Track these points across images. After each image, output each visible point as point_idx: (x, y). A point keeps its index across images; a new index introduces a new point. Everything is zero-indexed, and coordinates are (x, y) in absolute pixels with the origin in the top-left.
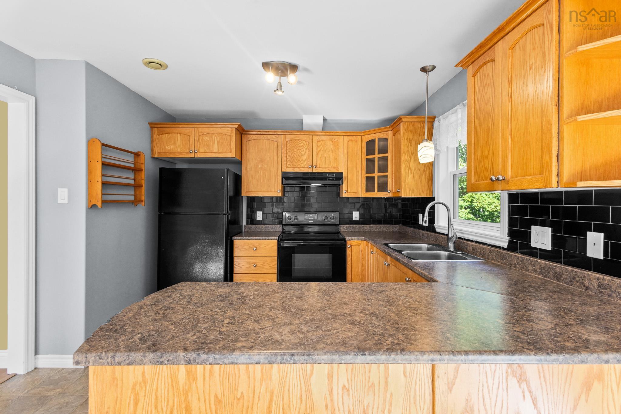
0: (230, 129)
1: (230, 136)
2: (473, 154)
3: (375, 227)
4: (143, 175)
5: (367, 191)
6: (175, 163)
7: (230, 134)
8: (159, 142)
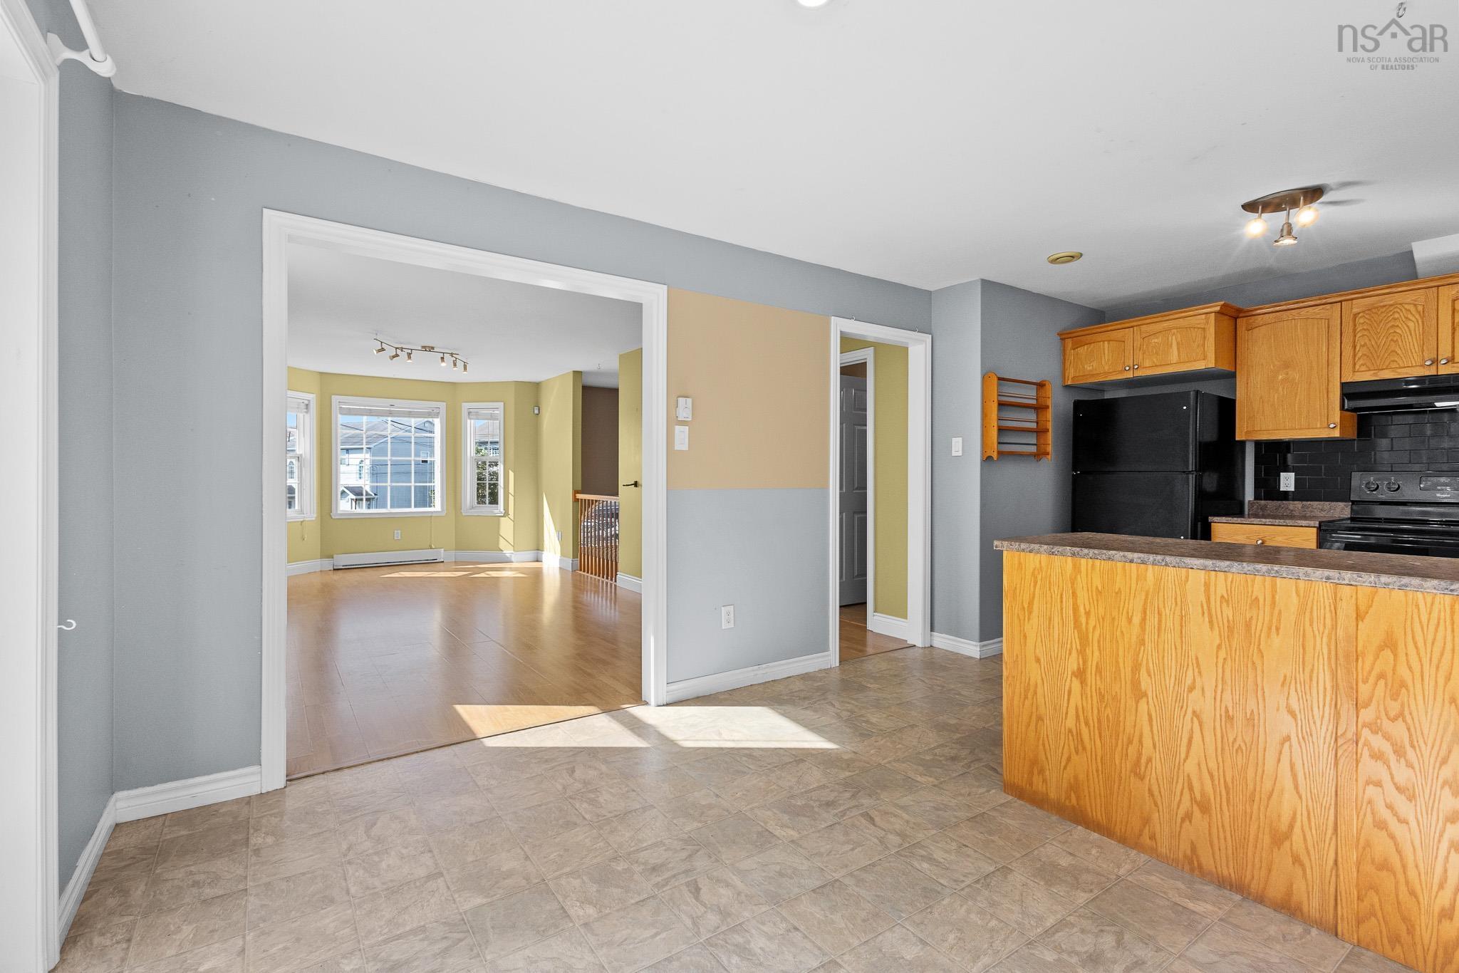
0: (1203, 316)
1: (1204, 328)
4: (1050, 415)
6: (1104, 391)
7: (1202, 326)
8: (1074, 359)
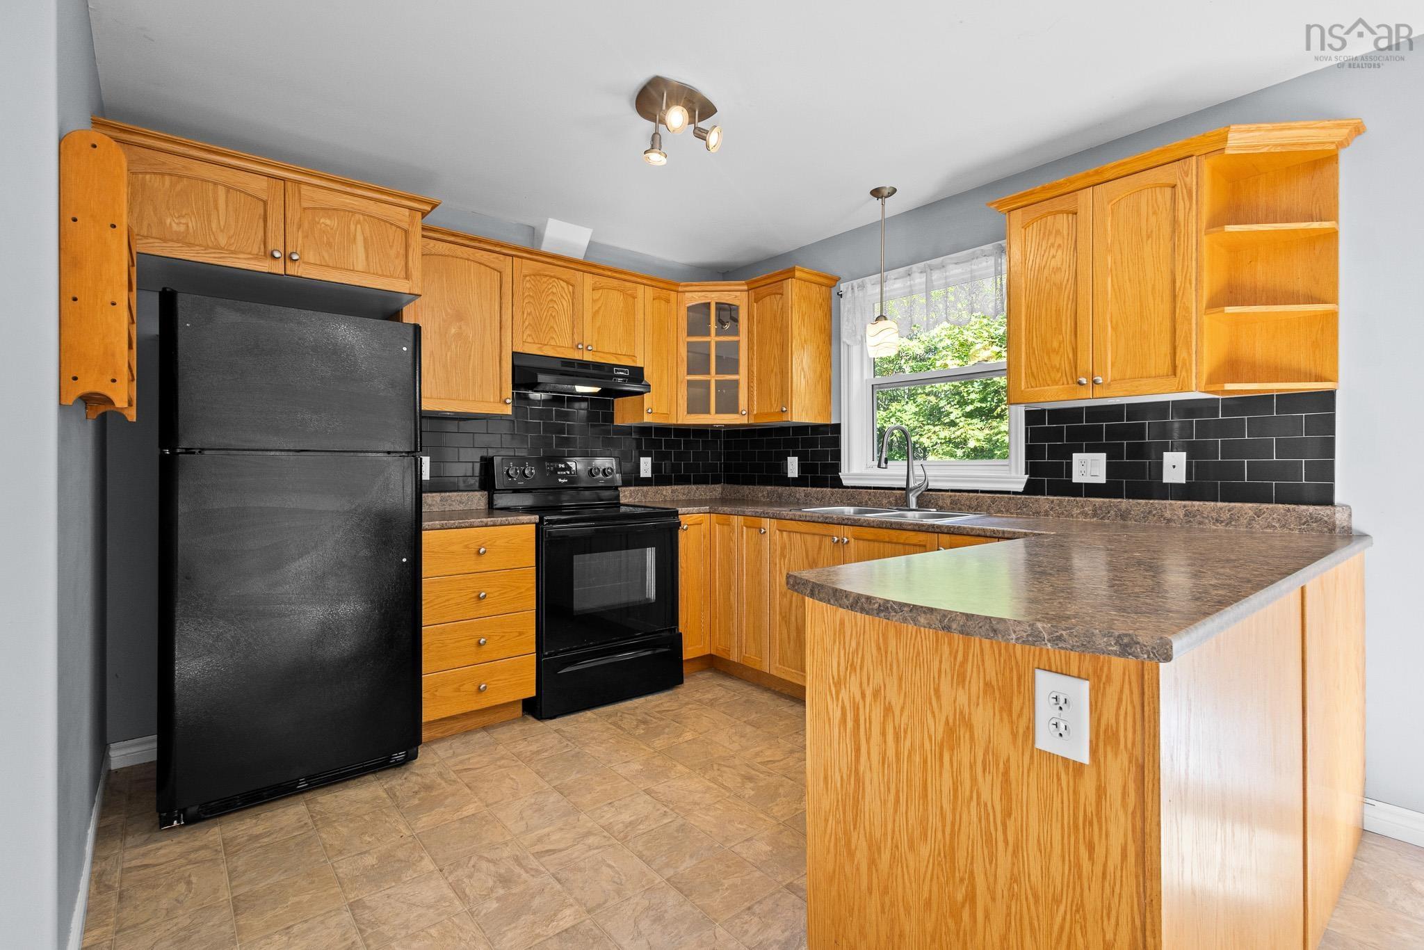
0: (407, 212)
1: (406, 232)
2: (1023, 346)
3: (682, 491)
5: (691, 411)
7: (405, 226)
